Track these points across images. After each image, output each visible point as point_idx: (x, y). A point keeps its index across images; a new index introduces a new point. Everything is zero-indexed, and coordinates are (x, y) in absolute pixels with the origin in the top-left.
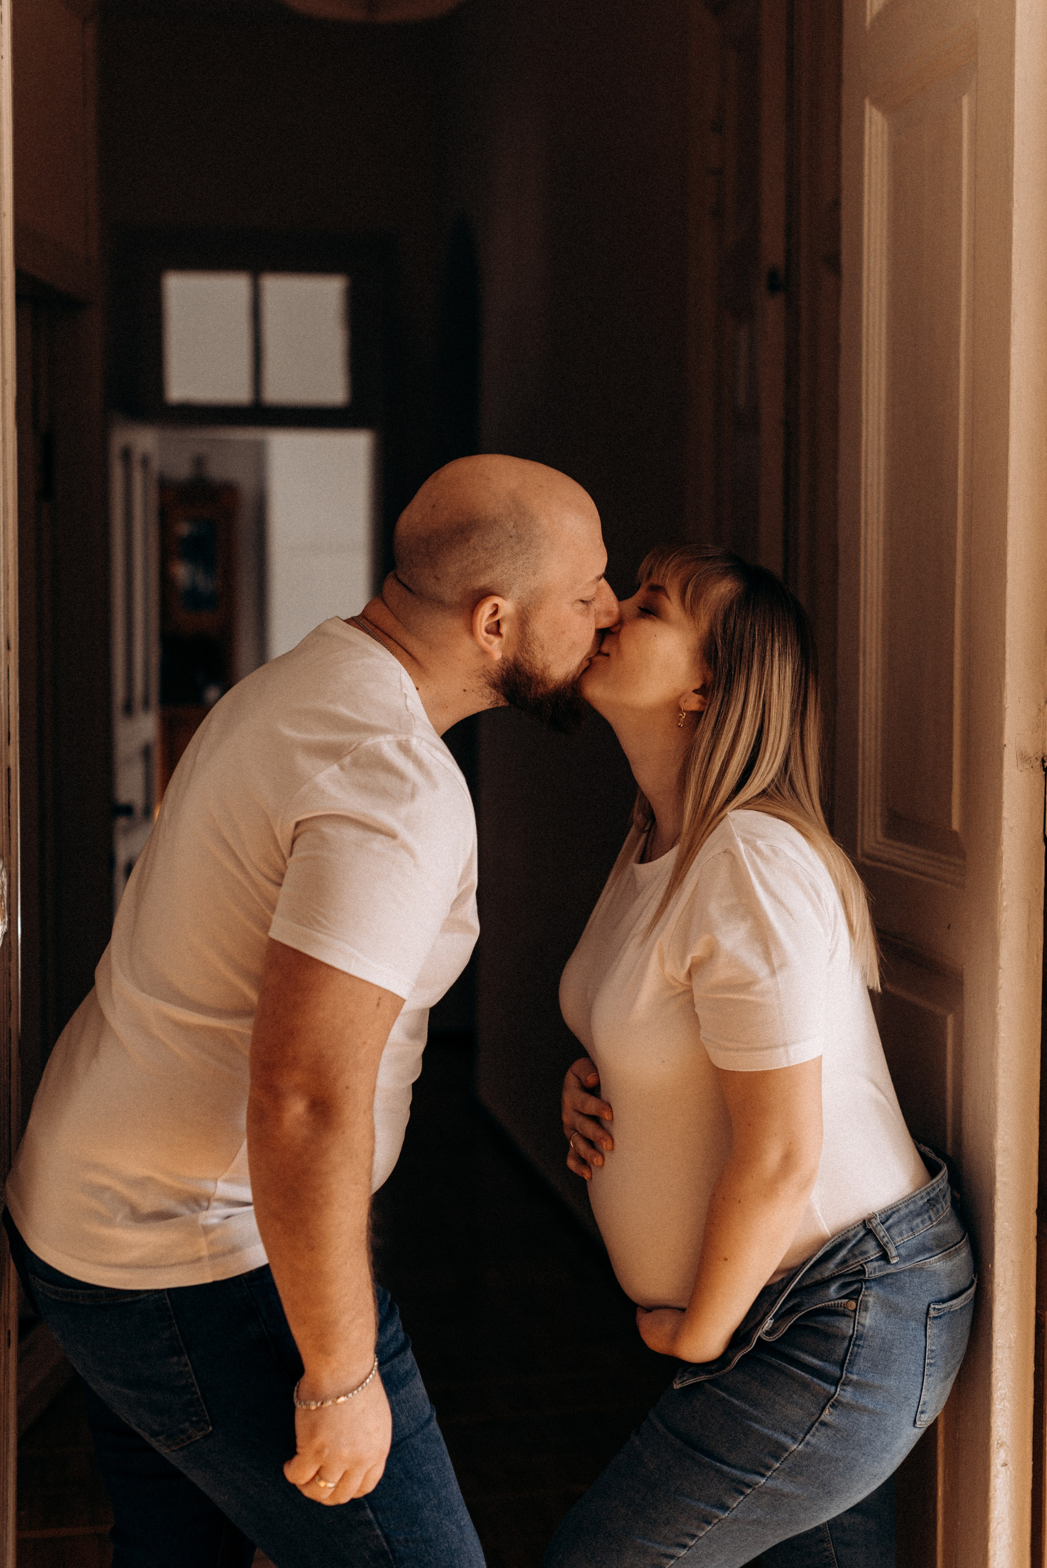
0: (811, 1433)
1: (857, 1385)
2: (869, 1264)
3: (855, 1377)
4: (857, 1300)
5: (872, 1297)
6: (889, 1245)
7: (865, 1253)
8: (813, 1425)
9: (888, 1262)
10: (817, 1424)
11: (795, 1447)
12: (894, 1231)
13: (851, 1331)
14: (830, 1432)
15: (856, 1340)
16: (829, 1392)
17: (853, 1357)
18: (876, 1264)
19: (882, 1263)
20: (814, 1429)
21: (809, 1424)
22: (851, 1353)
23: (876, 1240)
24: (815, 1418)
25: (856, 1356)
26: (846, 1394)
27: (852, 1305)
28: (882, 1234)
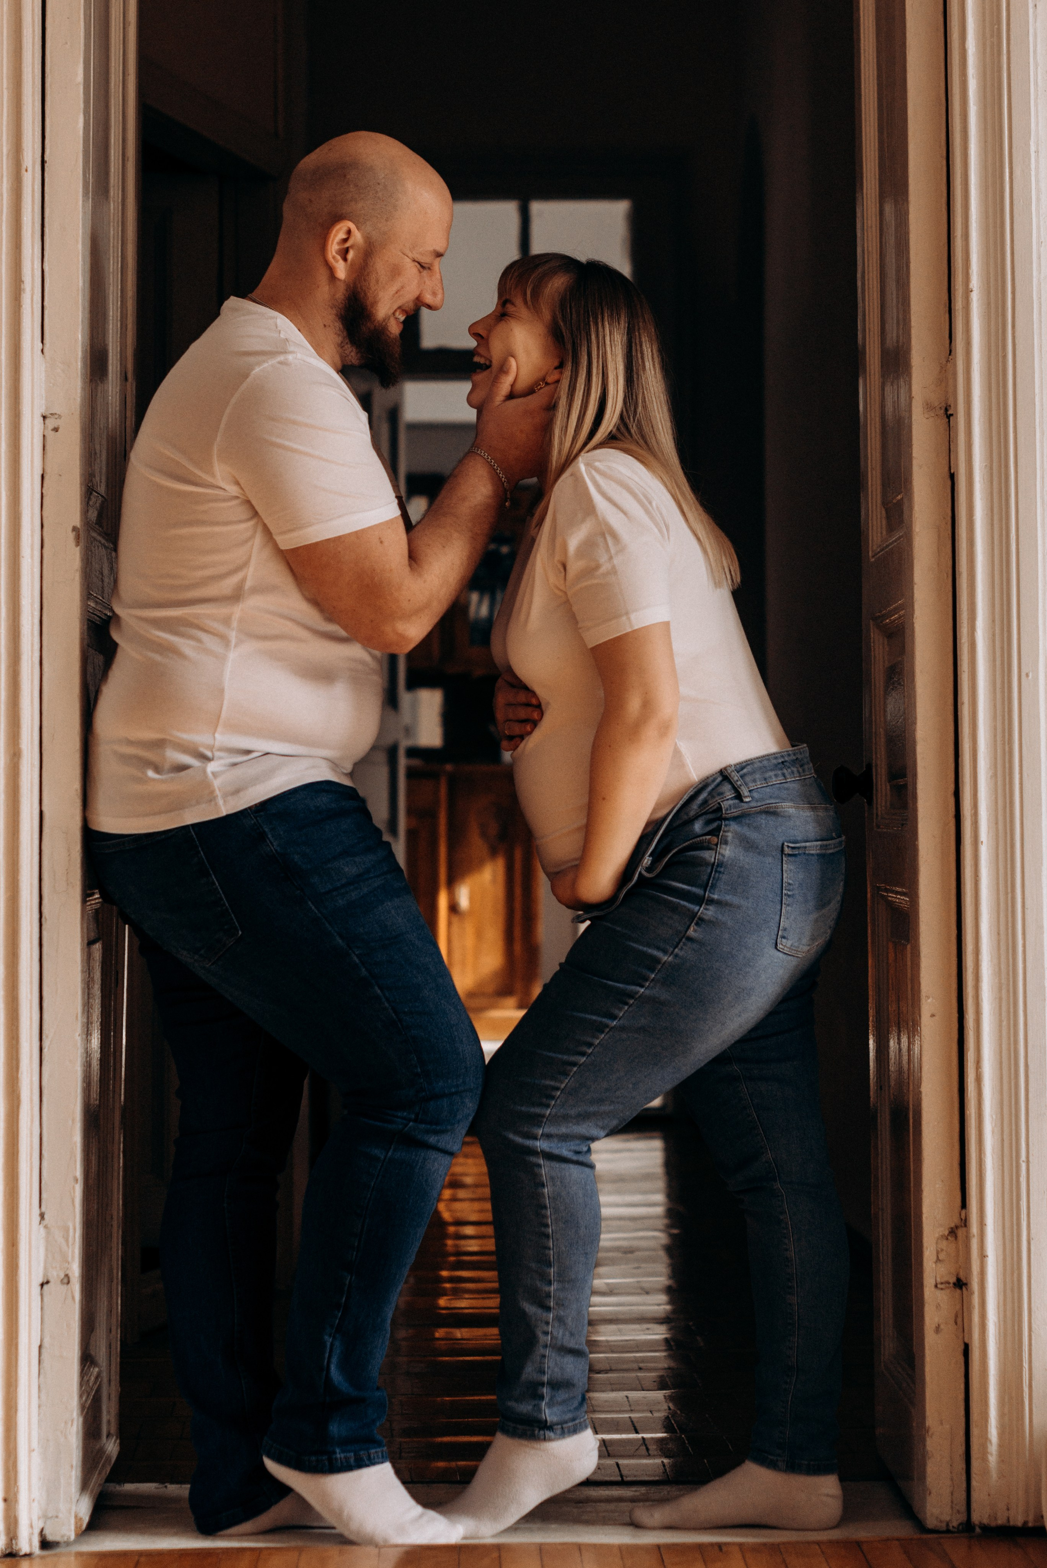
0: (679, 947)
1: (718, 903)
2: (725, 803)
3: (716, 897)
4: (718, 835)
5: (731, 830)
6: (742, 788)
7: (722, 794)
8: (680, 940)
9: (742, 801)
10: (684, 940)
11: (666, 958)
12: (748, 779)
13: (713, 860)
14: (695, 946)
15: (718, 867)
16: (693, 912)
17: (714, 882)
18: (731, 802)
19: (737, 801)
20: (681, 944)
21: (677, 940)
22: (714, 878)
23: (731, 783)
24: (682, 935)
25: (717, 880)
26: (708, 912)
27: (715, 840)
28: (736, 778)
